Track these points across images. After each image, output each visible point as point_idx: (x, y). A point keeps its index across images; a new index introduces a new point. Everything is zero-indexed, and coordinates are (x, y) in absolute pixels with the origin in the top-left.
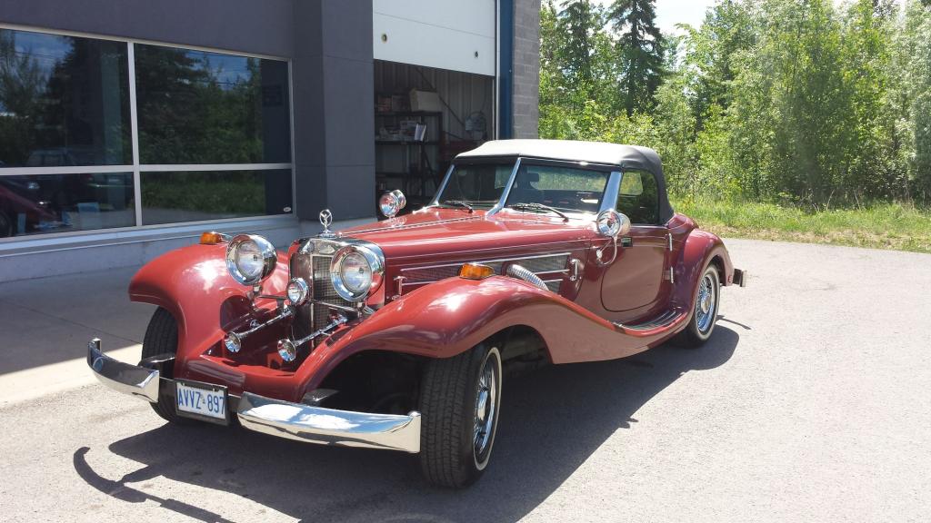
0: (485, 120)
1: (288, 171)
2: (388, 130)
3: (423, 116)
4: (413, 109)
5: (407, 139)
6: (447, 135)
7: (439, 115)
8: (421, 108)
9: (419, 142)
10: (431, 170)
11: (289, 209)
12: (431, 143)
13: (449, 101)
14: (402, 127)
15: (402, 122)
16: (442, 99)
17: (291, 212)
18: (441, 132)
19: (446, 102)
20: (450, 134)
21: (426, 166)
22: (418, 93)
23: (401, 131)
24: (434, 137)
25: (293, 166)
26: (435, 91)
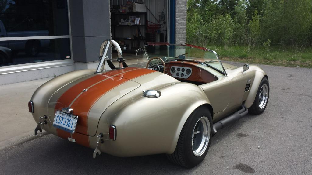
0: (164, 16)
1: (68, 39)
2: (124, 20)
3: (138, 14)
4: (134, 11)
5: (132, 24)
6: (149, 22)
7: (145, 14)
8: (137, 11)
9: (137, 25)
10: (142, 37)
11: (69, 57)
12: (142, 26)
13: (150, 8)
14: (130, 19)
15: (130, 17)
16: (147, 7)
17: (70, 58)
18: (146, 21)
19: (149, 9)
20: (150, 22)
21: (140, 35)
22: (136, 4)
23: (130, 21)
24: (143, 23)
25: (70, 36)
26: (144, 4)
